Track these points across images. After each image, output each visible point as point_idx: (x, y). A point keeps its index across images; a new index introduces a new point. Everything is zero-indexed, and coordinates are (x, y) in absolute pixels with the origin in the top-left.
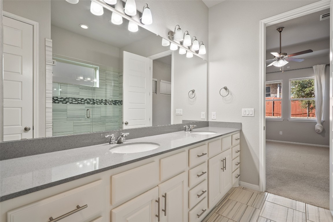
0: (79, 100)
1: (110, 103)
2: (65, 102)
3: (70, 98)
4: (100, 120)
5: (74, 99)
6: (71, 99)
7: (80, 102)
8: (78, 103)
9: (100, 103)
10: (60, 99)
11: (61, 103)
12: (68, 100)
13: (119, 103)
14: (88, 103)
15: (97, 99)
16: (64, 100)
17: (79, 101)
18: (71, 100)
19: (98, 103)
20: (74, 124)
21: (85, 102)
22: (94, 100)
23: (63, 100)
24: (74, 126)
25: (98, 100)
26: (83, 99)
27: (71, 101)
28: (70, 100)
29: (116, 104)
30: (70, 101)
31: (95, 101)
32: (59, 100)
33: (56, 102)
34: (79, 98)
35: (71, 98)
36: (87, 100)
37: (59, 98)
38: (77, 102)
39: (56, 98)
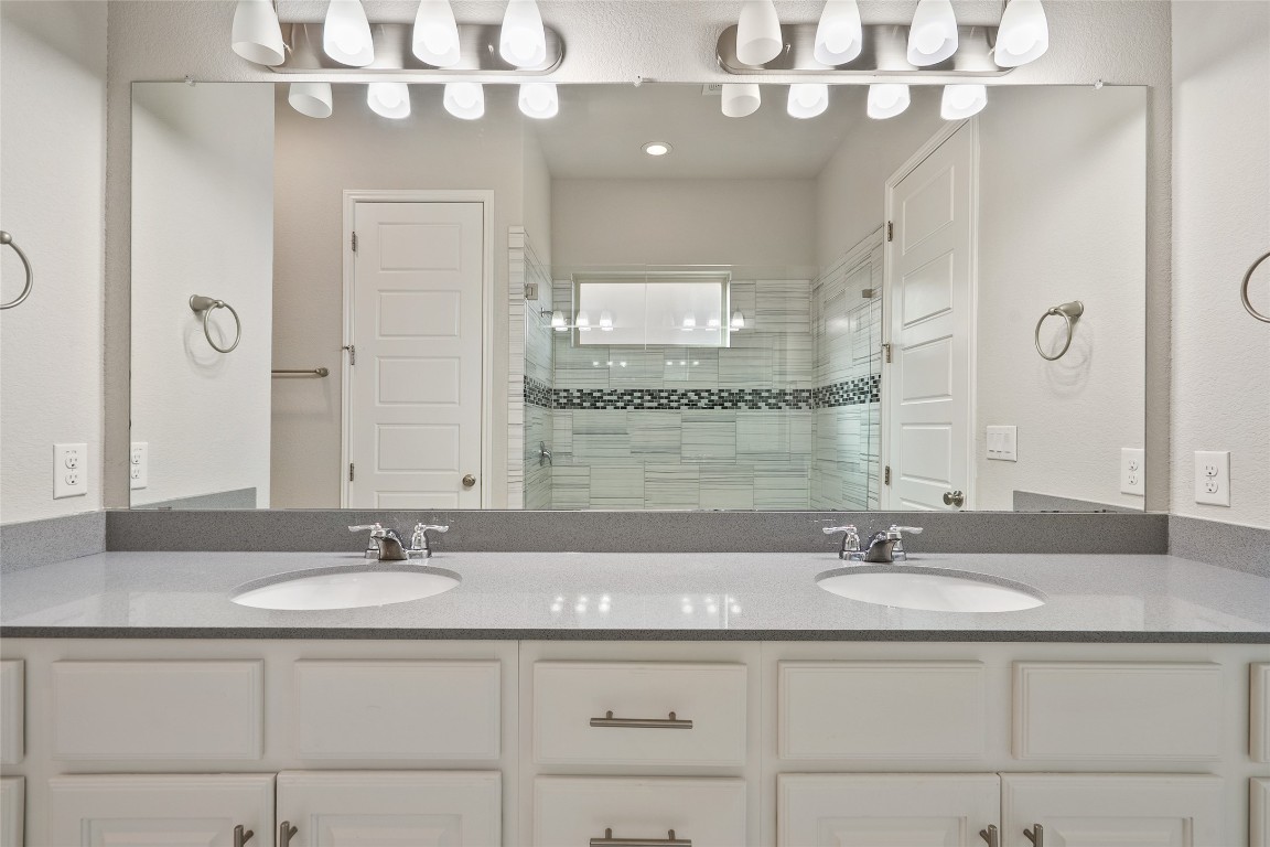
0: (662, 394)
1: (772, 401)
2: (620, 404)
3: (635, 391)
4: (734, 464)
5: (650, 393)
6: (639, 394)
7: (664, 401)
8: (660, 406)
9: (735, 405)
10: (609, 394)
11: (610, 408)
12: (629, 398)
13: (811, 401)
14: (692, 405)
15: (723, 391)
16: (620, 398)
17: (662, 398)
18: (639, 398)
19: (726, 404)
20: (647, 475)
21: (683, 401)
22: (713, 394)
23: (615, 398)
24: (647, 480)
25: (725, 394)
26: (676, 391)
27: (639, 401)
28: (635, 398)
29: (800, 404)
30: (636, 401)
31: (715, 398)
32: (605, 398)
33: (598, 404)
34: (662, 391)
35: (640, 391)
36: (689, 394)
37: (605, 394)
38: (655, 404)
39: (599, 394)
